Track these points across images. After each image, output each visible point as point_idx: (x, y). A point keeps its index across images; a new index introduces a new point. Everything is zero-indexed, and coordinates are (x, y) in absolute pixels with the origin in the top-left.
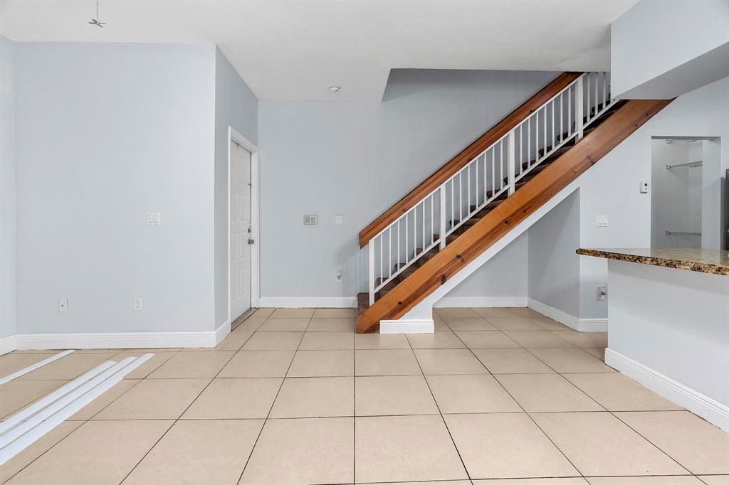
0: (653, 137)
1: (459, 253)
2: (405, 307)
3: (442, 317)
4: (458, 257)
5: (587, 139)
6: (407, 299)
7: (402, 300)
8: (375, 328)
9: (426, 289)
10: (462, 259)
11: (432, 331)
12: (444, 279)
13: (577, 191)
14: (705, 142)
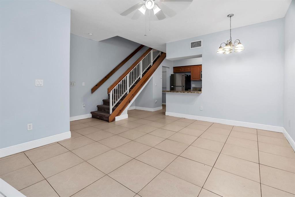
0: (163, 66)
1: (133, 94)
2: (121, 111)
3: (129, 112)
4: (133, 95)
5: (153, 66)
6: (122, 109)
7: (120, 109)
8: (114, 120)
9: (126, 105)
10: (133, 96)
11: (127, 117)
12: (130, 102)
13: (152, 77)
14: (167, 68)
